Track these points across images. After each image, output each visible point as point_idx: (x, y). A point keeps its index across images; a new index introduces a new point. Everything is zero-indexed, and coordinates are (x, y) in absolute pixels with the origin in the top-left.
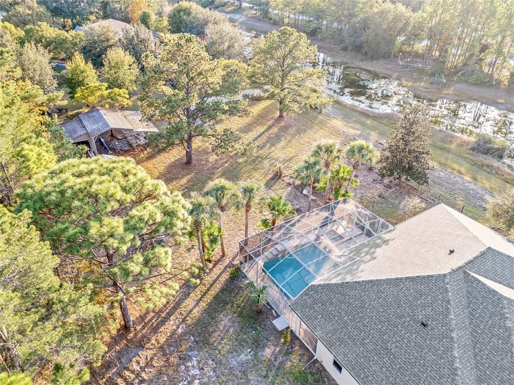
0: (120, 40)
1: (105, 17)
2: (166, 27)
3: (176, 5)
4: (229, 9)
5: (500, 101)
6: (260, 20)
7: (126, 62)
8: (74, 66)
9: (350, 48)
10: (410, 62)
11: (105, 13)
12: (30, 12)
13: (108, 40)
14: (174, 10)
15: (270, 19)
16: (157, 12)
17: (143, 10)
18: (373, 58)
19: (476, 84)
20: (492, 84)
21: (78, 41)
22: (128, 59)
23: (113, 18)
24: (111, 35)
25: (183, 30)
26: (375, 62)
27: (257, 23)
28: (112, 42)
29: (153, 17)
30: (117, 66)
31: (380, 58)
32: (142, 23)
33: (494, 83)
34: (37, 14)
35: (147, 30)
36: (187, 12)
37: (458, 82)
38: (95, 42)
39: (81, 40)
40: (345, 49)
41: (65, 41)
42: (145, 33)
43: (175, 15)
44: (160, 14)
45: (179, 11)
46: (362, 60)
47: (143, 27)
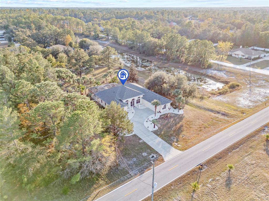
0: (62, 51)
1: (56, 44)
2: (78, 47)
3: (81, 39)
4: (104, 40)
5: (180, 67)
6: (114, 44)
7: (64, 57)
8: (49, 58)
9: (142, 53)
10: (159, 57)
11: (56, 42)
12: (31, 43)
13: (58, 51)
14: (81, 41)
15: (118, 43)
16: (75, 42)
17: (70, 41)
18: (148, 56)
19: (175, 63)
20: (180, 62)
21: (49, 51)
22: (65, 56)
23: (59, 44)
24: (60, 49)
25: (83, 47)
26: (149, 57)
27: (113, 44)
28: (60, 51)
29: (74, 43)
30: (62, 58)
31: (150, 56)
32: (70, 46)
33: (181, 62)
34: (33, 43)
35: (71, 48)
36: (85, 42)
37: (171, 62)
38: (55, 52)
39: (50, 51)
40: (140, 53)
41: (45, 51)
42: (70, 48)
43: (81, 43)
44: (76, 42)
45: (82, 41)
46: (145, 56)
47: (70, 47)
